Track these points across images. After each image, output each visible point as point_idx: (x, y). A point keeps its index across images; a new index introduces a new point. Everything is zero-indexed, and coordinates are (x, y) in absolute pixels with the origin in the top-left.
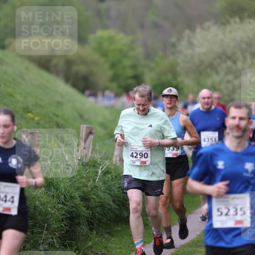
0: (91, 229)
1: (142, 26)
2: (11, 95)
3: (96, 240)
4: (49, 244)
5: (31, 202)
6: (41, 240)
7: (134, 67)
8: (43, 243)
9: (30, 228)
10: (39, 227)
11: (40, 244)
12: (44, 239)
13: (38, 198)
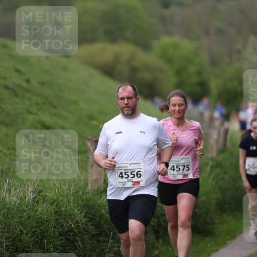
0: (157, 238)
1: (207, 32)
2: (75, 103)
3: (163, 248)
4: (115, 253)
5: (97, 210)
6: (107, 249)
7: (199, 74)
8: (109, 252)
9: (96, 237)
10: (104, 236)
11: (106, 253)
12: (109, 248)
13: (104, 206)
